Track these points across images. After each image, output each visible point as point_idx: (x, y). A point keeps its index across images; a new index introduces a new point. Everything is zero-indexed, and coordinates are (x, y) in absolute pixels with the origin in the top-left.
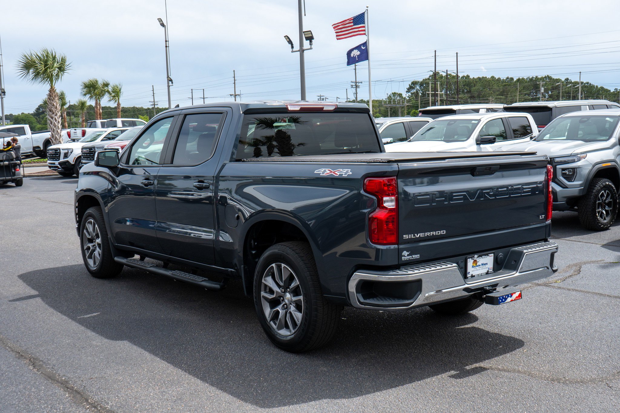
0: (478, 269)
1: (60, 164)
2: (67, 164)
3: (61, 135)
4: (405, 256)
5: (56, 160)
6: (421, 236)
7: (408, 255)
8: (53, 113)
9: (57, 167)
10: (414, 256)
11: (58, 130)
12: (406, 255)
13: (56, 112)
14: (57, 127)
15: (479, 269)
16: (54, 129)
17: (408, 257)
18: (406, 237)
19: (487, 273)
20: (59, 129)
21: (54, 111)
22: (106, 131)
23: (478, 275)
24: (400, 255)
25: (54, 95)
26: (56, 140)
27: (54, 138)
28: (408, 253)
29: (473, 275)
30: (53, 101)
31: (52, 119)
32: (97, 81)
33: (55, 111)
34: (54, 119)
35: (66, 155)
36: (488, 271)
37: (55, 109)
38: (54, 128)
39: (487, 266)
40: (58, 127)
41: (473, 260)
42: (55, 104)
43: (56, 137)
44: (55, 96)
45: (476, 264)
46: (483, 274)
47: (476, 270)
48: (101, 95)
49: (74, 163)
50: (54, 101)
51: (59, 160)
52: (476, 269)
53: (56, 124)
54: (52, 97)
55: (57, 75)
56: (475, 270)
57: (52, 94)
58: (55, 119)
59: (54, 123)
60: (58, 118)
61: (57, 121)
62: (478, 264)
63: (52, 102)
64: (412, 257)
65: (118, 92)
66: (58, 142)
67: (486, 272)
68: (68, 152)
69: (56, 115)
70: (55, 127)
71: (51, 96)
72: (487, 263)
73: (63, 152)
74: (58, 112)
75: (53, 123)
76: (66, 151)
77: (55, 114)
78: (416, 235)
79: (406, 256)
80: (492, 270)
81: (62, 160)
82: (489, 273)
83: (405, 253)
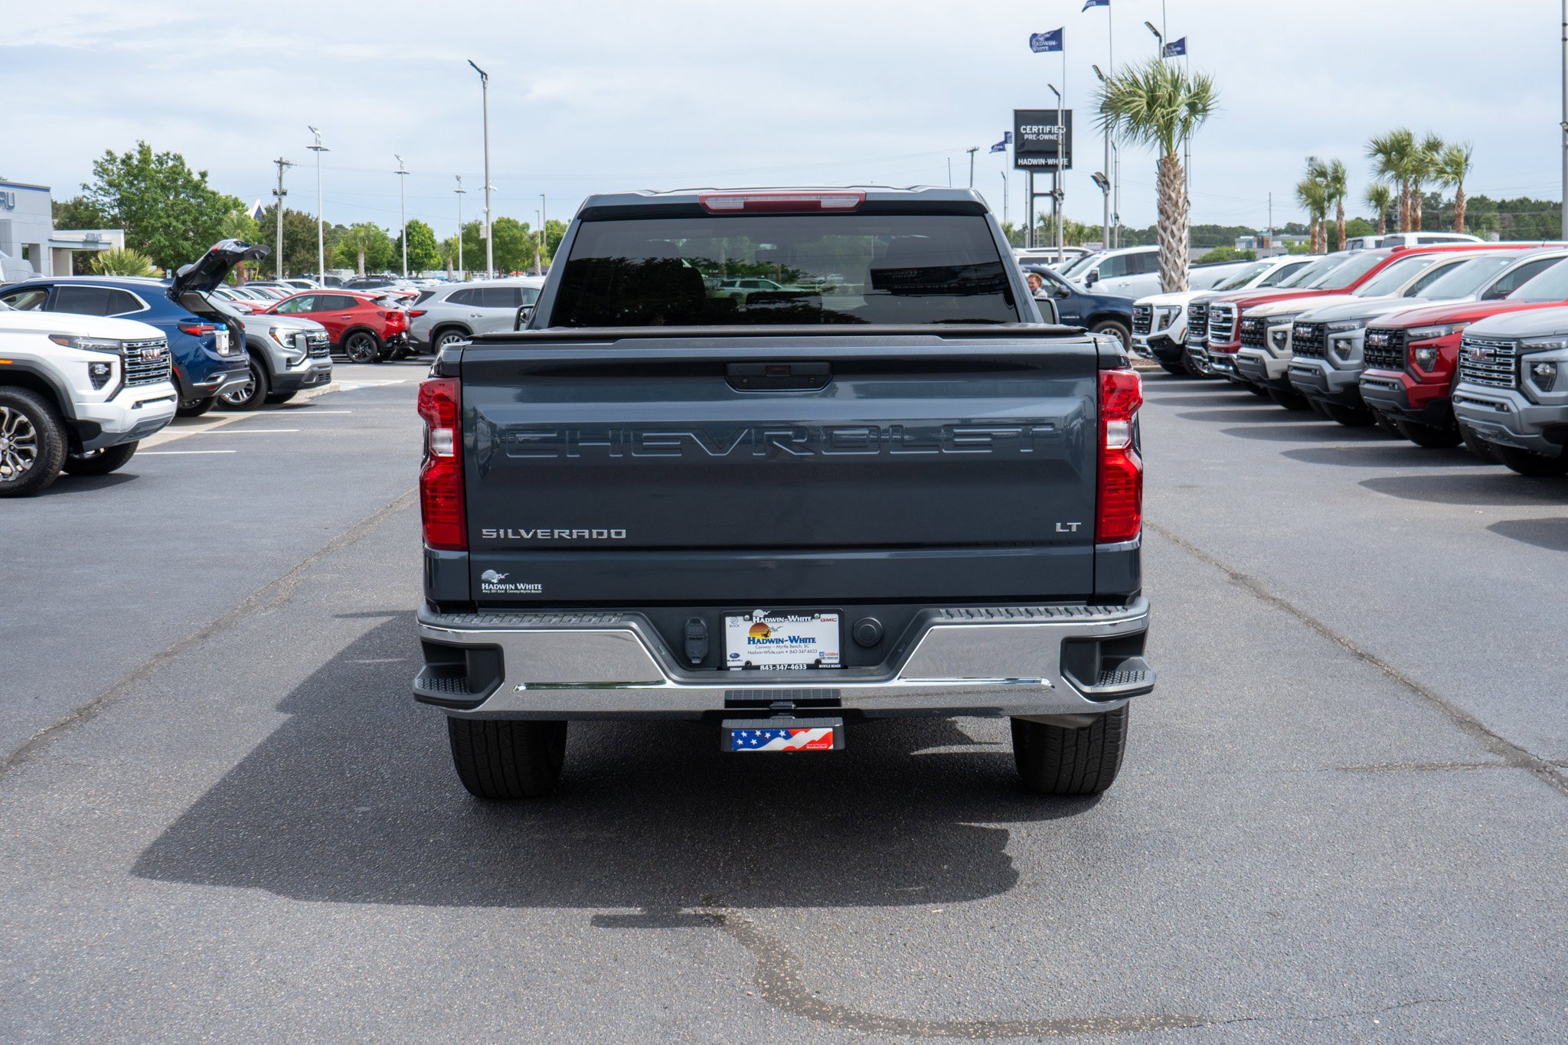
0: (772, 649)
1: (1150, 342)
2: (1165, 343)
3: (1183, 273)
4: (493, 584)
5: (1144, 334)
6: (539, 536)
7: (501, 582)
8: (1168, 218)
9: (1144, 350)
10: (520, 586)
11: (1177, 260)
12: (495, 581)
13: (1176, 215)
14: (1175, 251)
15: (779, 650)
16: (1167, 258)
17: (499, 586)
18: (488, 533)
19: (815, 666)
20: (1180, 256)
21: (1170, 213)
22: (1272, 265)
23: (774, 666)
24: (474, 580)
25: (1172, 172)
26: (1171, 285)
27: (1167, 280)
28: (503, 577)
29: (754, 663)
30: (1169, 187)
31: (1165, 232)
32: (1409, 135)
33: (1174, 212)
34: (1169, 231)
35: (1166, 320)
36: (818, 662)
37: (1174, 209)
38: (1169, 255)
39: (811, 646)
40: (1178, 251)
41: (750, 624)
42: (1173, 195)
43: (1171, 276)
44: (1174, 176)
45: (766, 635)
46: (797, 667)
47: (766, 652)
48: (1420, 170)
49: (1181, 342)
50: (1172, 188)
51: (1149, 333)
52: (767, 650)
53: (1174, 245)
54: (1166, 179)
55: (1186, 124)
56: (762, 650)
57: (1169, 171)
58: (1172, 231)
59: (1169, 241)
60: (1179, 230)
61: (1177, 238)
62: (772, 636)
63: (1166, 189)
64: (516, 588)
65: (1459, 164)
66: (1175, 287)
67: (812, 662)
68: (1170, 312)
69: (1175, 223)
70: (1170, 253)
71: (1164, 176)
72: (813, 639)
73: (1157, 314)
74: (1179, 214)
75: (1166, 243)
76: (1165, 312)
77: (1172, 219)
78: (523, 532)
79: (492, 581)
80: (837, 661)
81: (1155, 333)
82: (820, 666)
83: (492, 575)
